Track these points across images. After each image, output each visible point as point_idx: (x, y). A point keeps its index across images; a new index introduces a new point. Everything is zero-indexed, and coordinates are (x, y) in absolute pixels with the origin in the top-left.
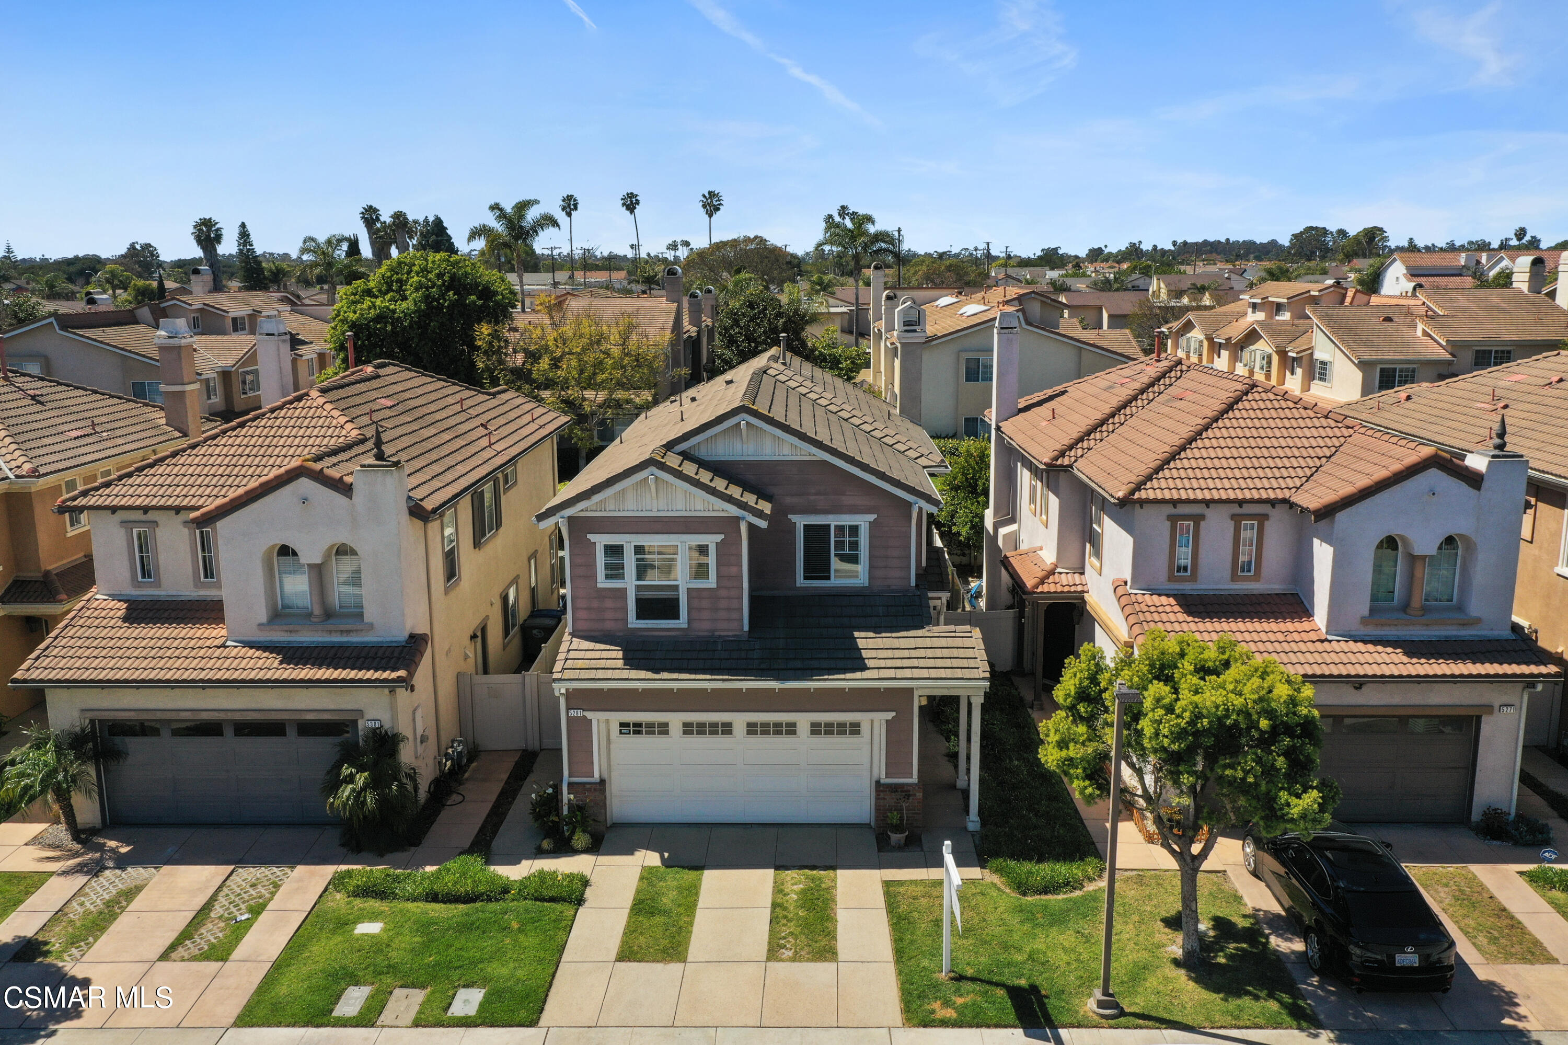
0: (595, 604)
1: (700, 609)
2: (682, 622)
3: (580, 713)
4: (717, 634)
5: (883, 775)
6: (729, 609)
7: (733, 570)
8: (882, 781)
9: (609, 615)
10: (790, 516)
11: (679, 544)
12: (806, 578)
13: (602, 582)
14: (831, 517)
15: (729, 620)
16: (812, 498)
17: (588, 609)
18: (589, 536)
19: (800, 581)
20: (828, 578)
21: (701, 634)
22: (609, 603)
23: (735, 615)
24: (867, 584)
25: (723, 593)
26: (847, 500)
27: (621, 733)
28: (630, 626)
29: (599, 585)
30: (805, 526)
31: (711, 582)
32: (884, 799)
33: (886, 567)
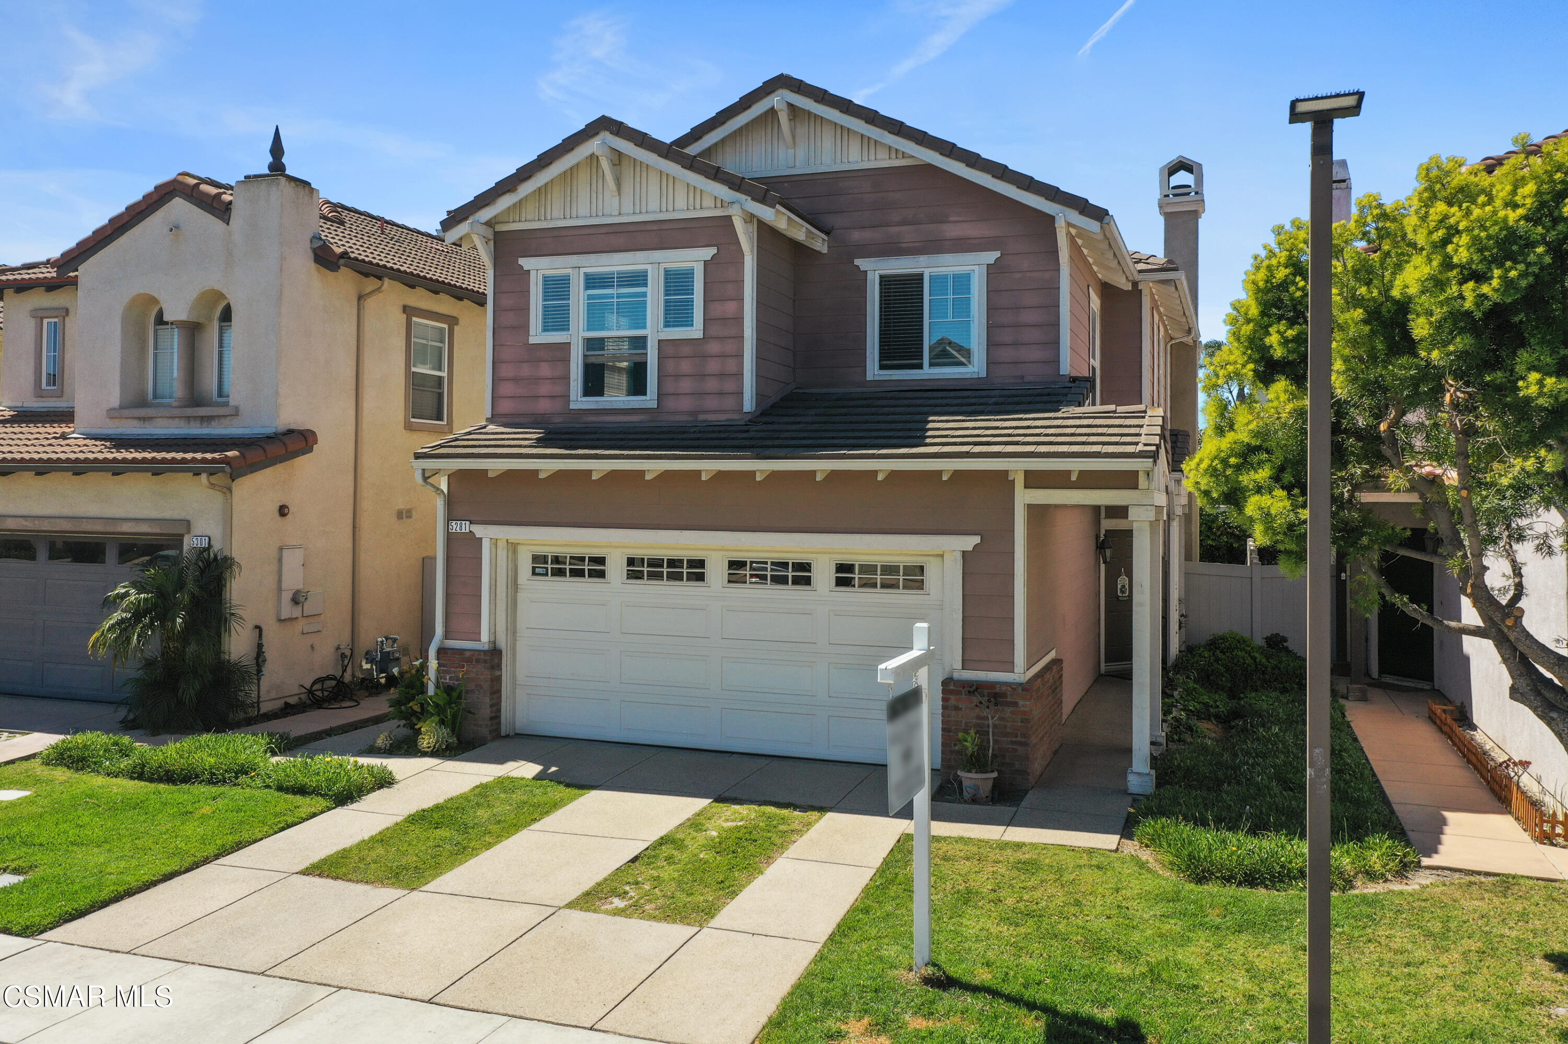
0: (526, 371)
1: (678, 376)
2: (649, 399)
3: (465, 527)
4: (701, 417)
5: (958, 665)
6: (722, 376)
7: (730, 308)
8: (956, 675)
9: (545, 389)
10: (857, 262)
11: (649, 267)
12: (882, 367)
13: (537, 335)
14: (923, 260)
15: (721, 394)
16: (894, 230)
17: (515, 380)
18: (522, 261)
19: (873, 371)
20: (920, 366)
21: (678, 418)
22: (545, 370)
23: (729, 386)
24: (983, 374)
25: (714, 347)
26: (952, 231)
27: (534, 573)
28: (572, 406)
29: (533, 340)
30: (881, 277)
31: (696, 331)
32: (957, 708)
33: (1015, 344)
